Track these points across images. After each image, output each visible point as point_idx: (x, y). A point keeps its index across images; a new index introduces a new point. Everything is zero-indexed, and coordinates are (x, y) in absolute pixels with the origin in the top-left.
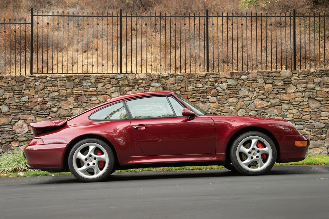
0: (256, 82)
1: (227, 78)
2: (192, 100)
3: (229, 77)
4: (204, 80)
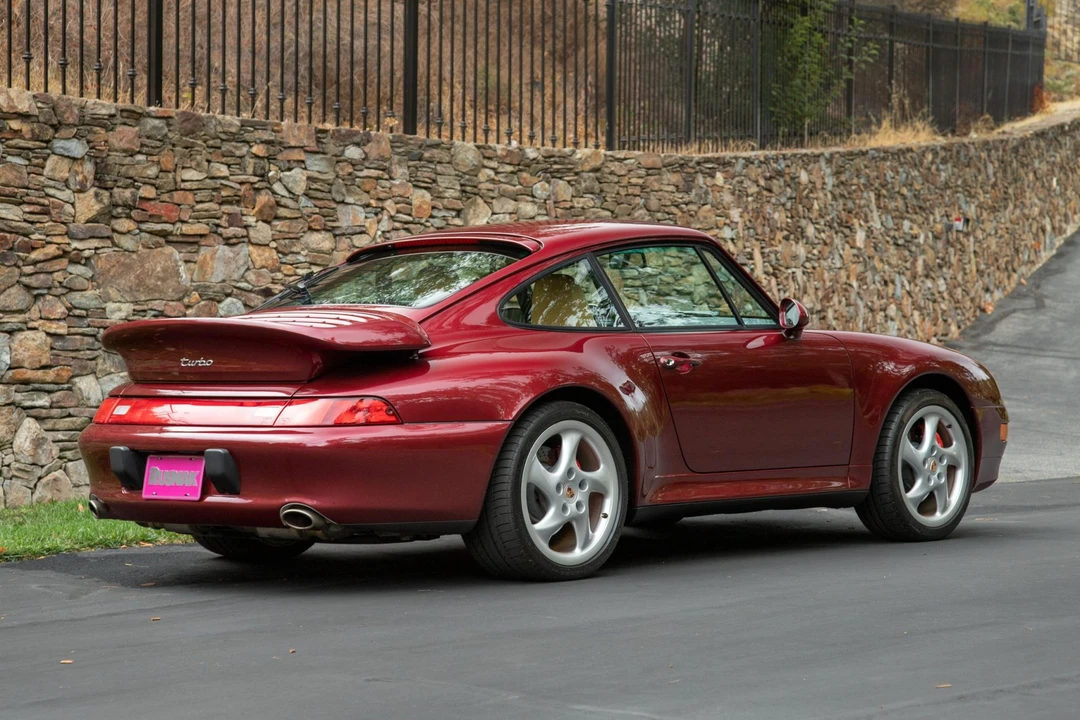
1: (306, 151)
2: (194, 226)
4: (236, 147)
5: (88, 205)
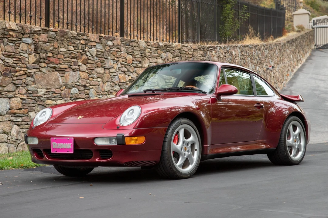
0: (119, 51)
1: (96, 43)
2: (63, 66)
3: (98, 41)
4: (76, 41)
5: (32, 59)
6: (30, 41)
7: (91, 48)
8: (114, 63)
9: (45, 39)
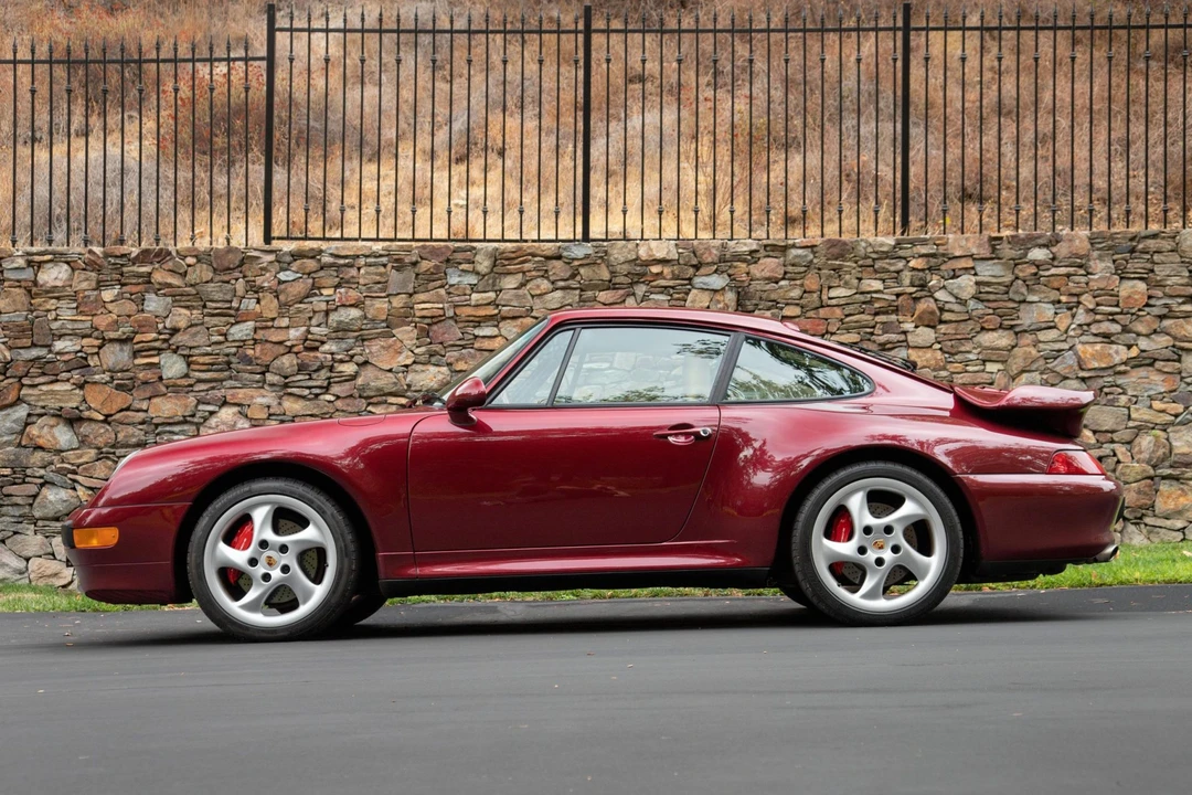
0: (1083, 272)
1: (974, 259)
2: (842, 337)
3: (986, 252)
4: (889, 264)
6: (717, 281)
7: (955, 277)
8: (1058, 311)
9: (772, 271)
